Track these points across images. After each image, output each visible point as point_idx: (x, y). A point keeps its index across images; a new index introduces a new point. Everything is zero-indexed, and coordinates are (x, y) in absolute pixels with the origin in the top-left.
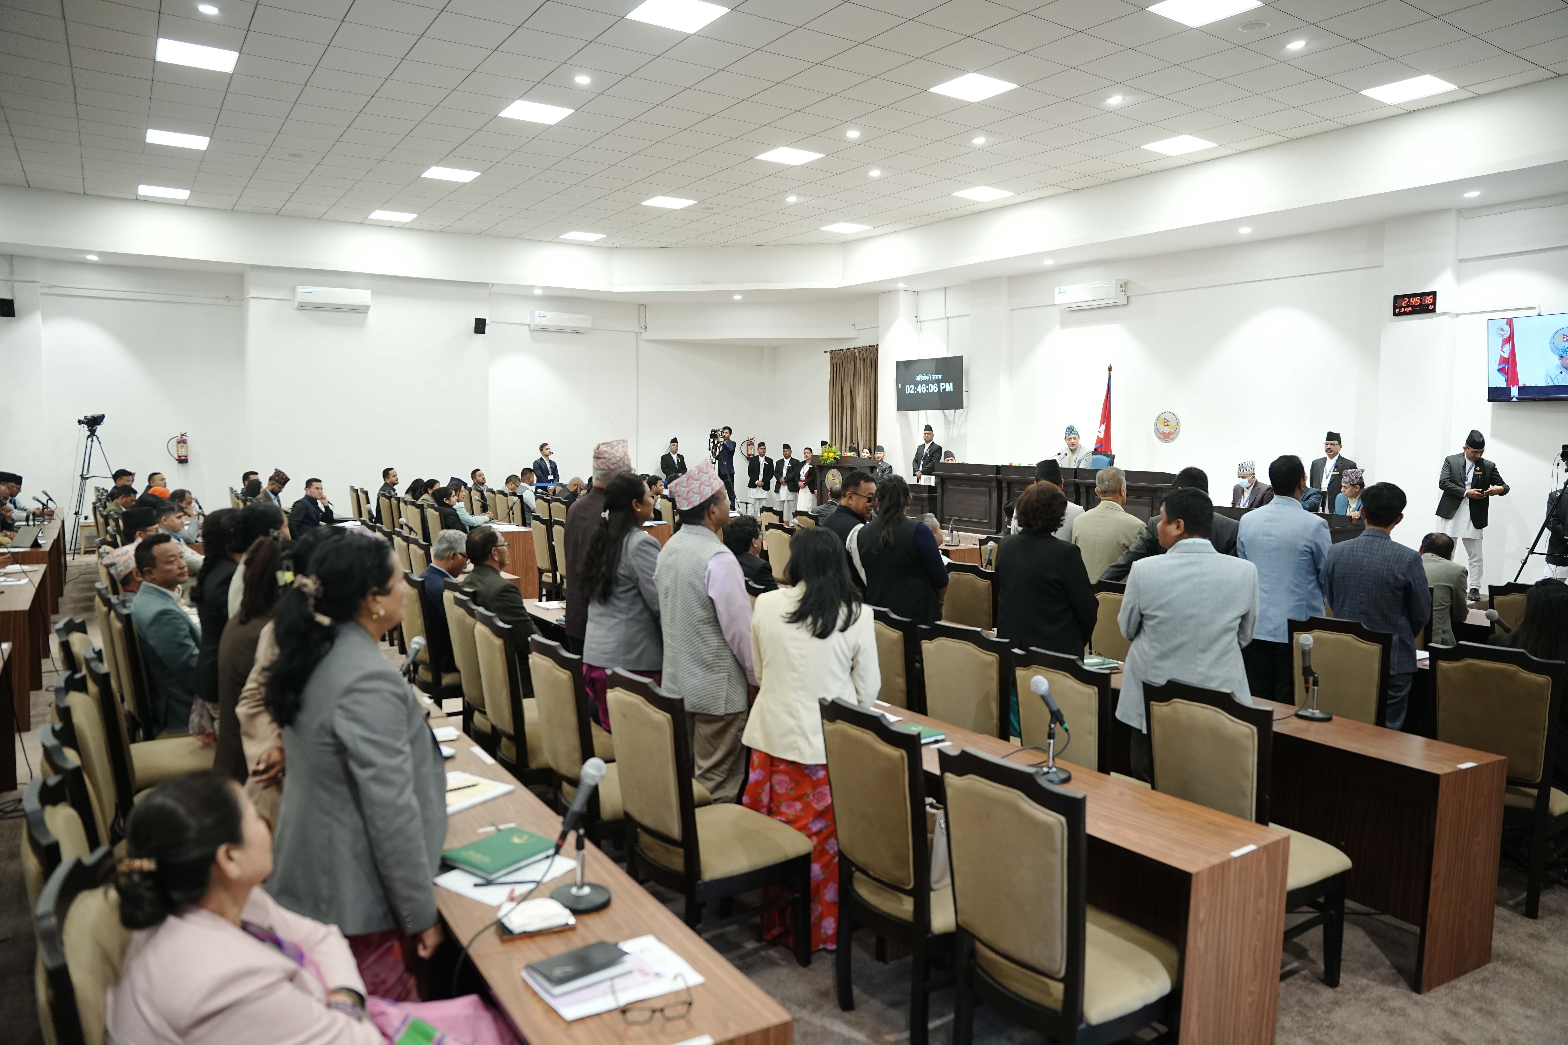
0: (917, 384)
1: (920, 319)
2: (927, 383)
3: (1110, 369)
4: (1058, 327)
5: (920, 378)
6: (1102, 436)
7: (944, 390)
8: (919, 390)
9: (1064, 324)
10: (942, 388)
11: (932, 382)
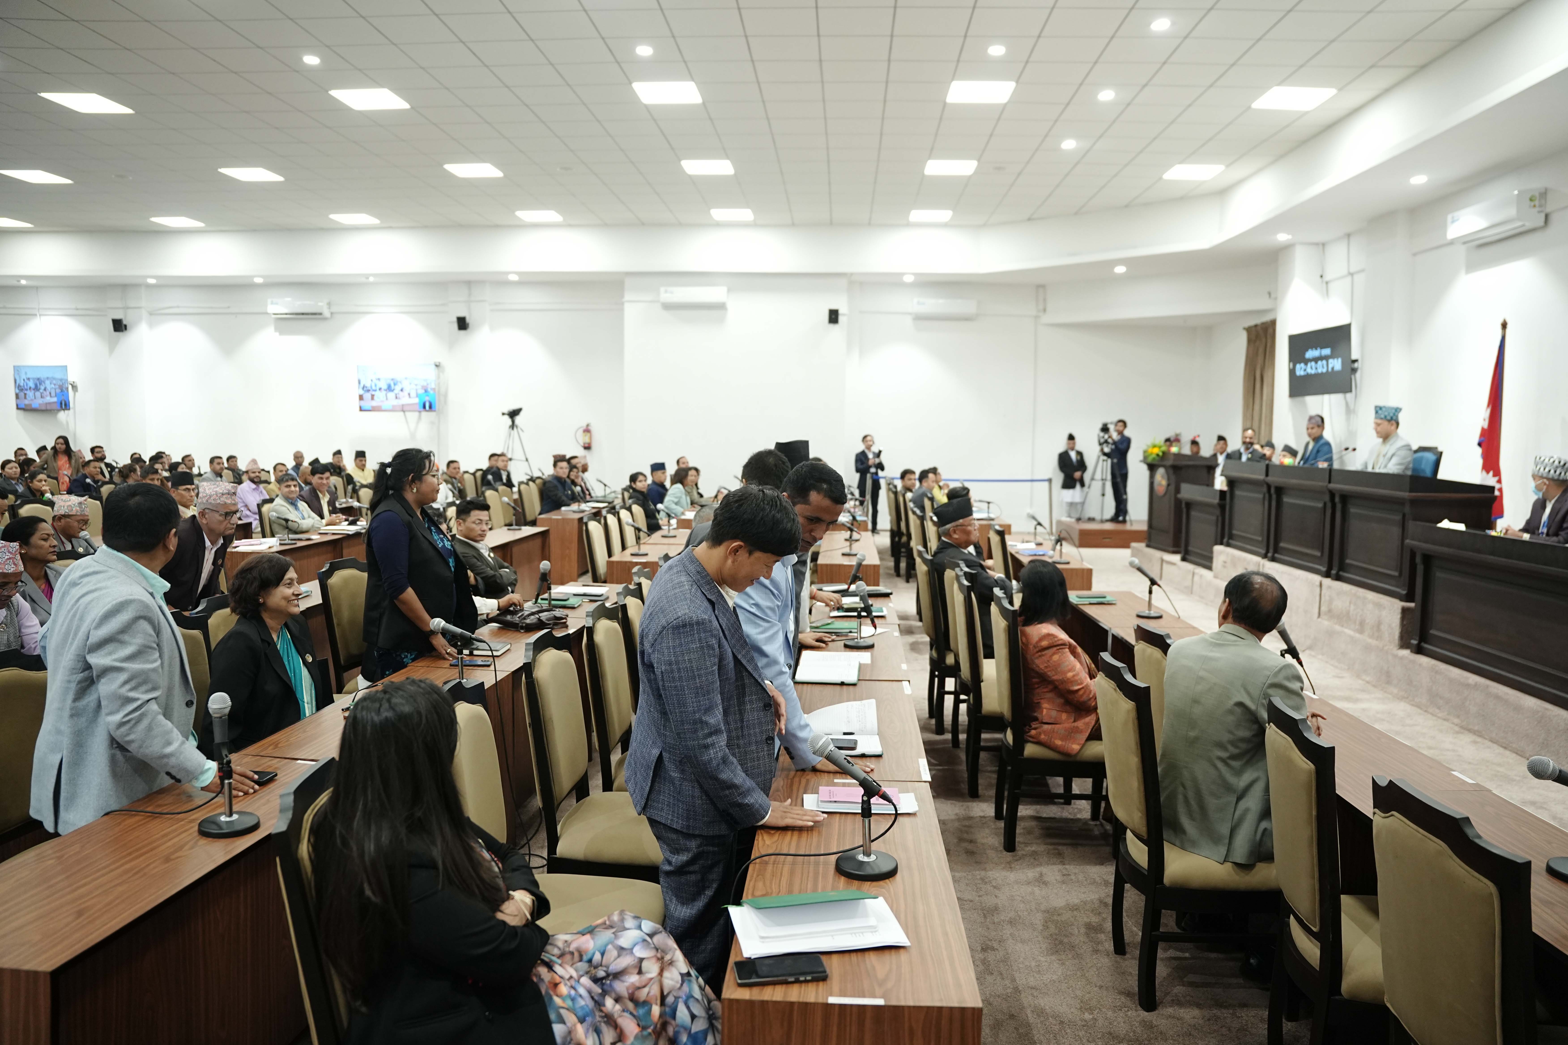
0: (1306, 362)
1: (1327, 277)
2: (1316, 360)
3: (1504, 326)
4: (1463, 271)
5: (1311, 354)
6: (1486, 426)
7: (1333, 368)
8: (1309, 371)
9: (1471, 267)
10: (1330, 366)
11: (1321, 358)
